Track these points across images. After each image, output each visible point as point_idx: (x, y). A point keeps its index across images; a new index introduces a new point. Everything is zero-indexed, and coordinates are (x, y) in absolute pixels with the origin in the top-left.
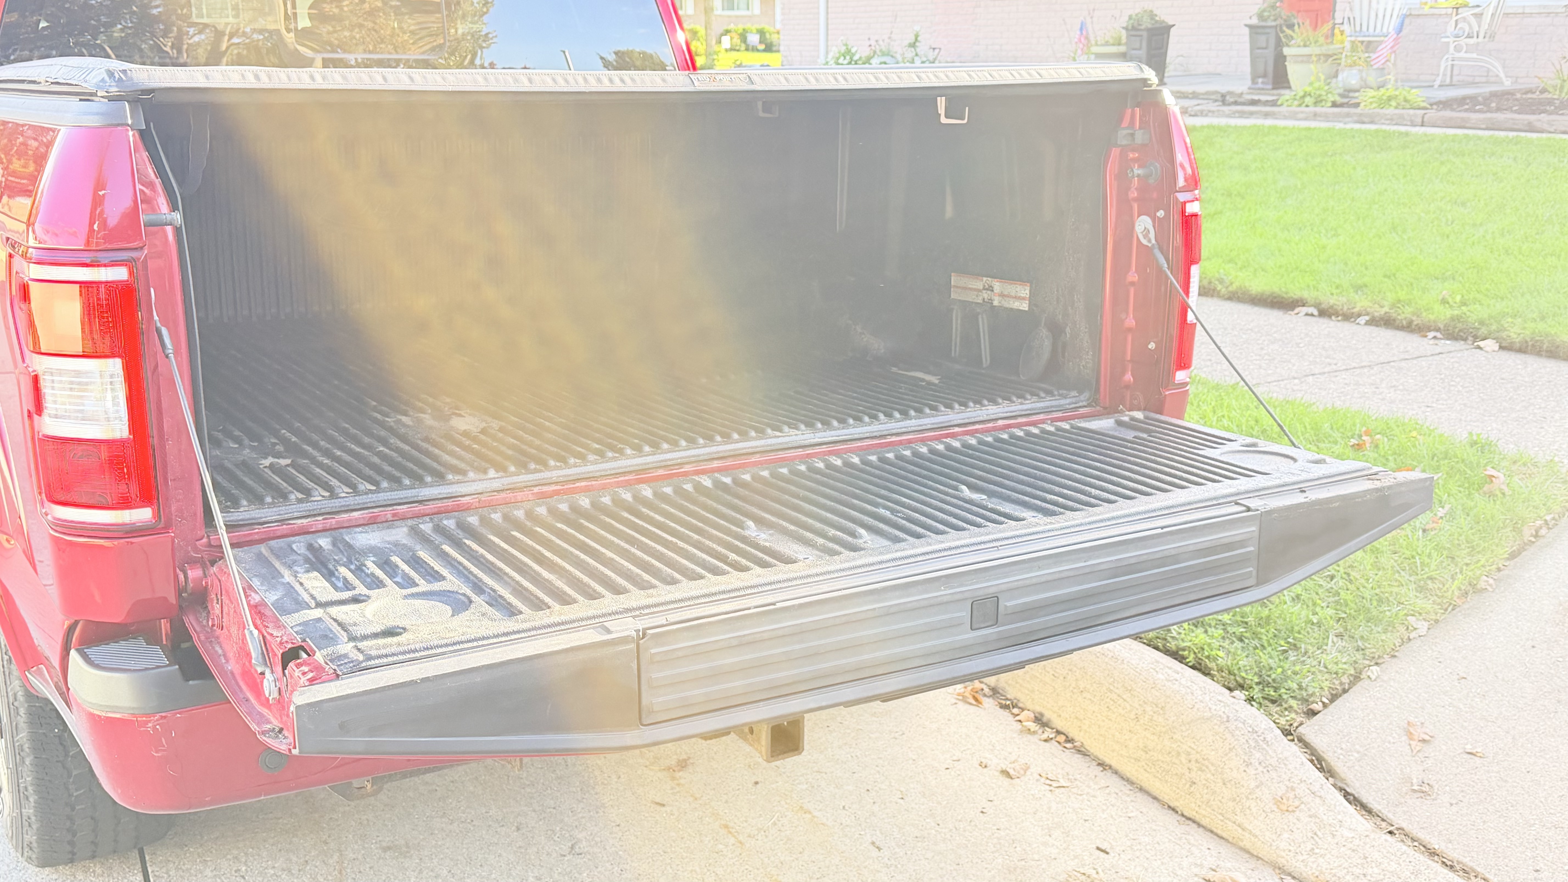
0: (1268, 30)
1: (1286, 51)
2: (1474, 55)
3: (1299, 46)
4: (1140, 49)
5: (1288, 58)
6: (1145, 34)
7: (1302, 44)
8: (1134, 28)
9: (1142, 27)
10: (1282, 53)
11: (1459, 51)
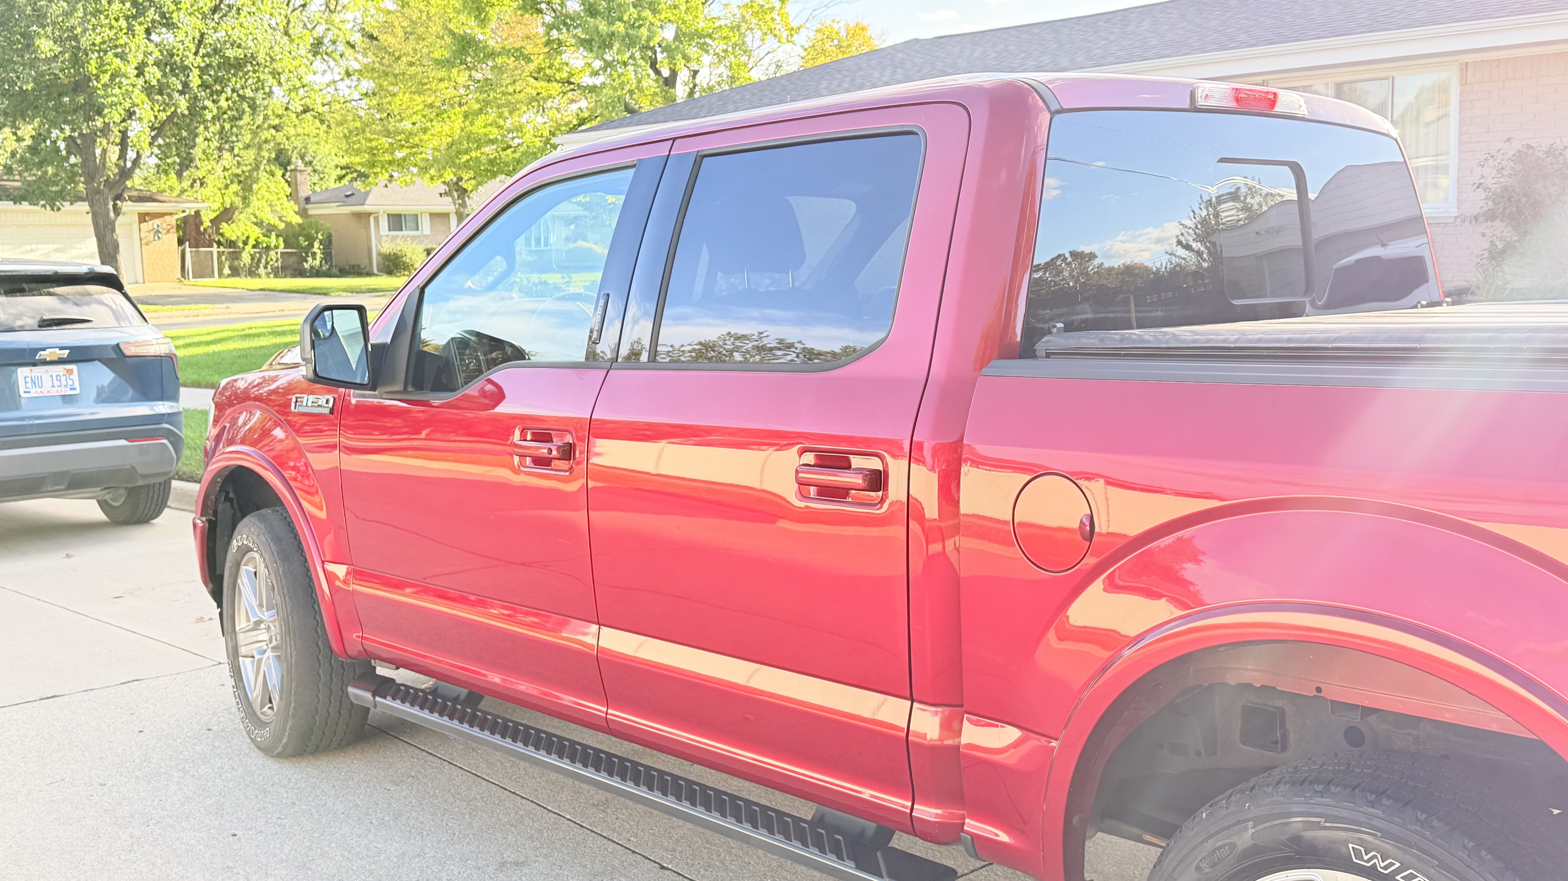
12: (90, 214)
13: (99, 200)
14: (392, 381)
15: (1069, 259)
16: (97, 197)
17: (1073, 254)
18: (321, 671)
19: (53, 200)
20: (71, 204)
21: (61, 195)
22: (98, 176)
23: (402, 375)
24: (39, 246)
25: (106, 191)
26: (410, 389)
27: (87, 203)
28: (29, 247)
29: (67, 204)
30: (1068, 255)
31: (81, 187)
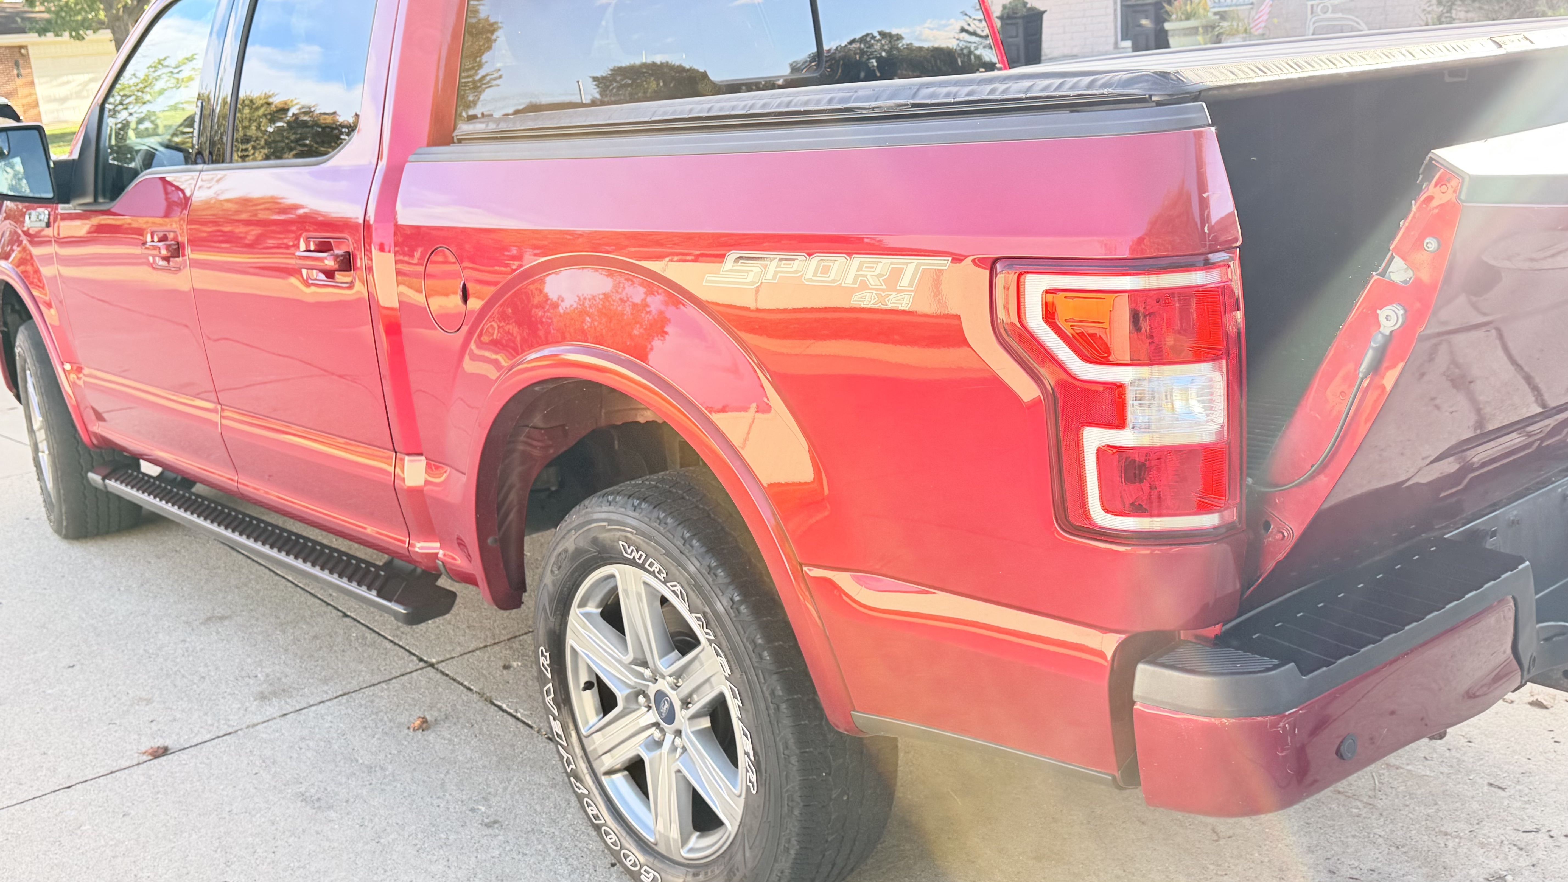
0: (1146, 8)
1: (1167, 26)
2: (1340, 15)
3: (1181, 20)
4: (1016, 36)
5: (1170, 33)
6: (1020, 21)
7: (1183, 17)
8: (1009, 17)
9: (1018, 15)
10: (1163, 28)
11: (1325, 13)
12: (113, 43)
13: (119, 27)
14: (82, 194)
15: (878, 37)
16: (117, 24)
17: (883, 34)
18: (81, 461)
19: (78, 30)
20: (94, 32)
21: (86, 25)
22: (115, 3)
23: (91, 187)
24: (75, 77)
25: (126, 17)
26: (101, 200)
27: (109, 31)
28: (65, 79)
29: (90, 32)
30: (876, 34)
31: (102, 15)
